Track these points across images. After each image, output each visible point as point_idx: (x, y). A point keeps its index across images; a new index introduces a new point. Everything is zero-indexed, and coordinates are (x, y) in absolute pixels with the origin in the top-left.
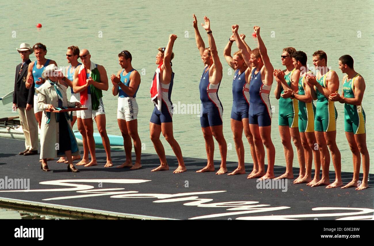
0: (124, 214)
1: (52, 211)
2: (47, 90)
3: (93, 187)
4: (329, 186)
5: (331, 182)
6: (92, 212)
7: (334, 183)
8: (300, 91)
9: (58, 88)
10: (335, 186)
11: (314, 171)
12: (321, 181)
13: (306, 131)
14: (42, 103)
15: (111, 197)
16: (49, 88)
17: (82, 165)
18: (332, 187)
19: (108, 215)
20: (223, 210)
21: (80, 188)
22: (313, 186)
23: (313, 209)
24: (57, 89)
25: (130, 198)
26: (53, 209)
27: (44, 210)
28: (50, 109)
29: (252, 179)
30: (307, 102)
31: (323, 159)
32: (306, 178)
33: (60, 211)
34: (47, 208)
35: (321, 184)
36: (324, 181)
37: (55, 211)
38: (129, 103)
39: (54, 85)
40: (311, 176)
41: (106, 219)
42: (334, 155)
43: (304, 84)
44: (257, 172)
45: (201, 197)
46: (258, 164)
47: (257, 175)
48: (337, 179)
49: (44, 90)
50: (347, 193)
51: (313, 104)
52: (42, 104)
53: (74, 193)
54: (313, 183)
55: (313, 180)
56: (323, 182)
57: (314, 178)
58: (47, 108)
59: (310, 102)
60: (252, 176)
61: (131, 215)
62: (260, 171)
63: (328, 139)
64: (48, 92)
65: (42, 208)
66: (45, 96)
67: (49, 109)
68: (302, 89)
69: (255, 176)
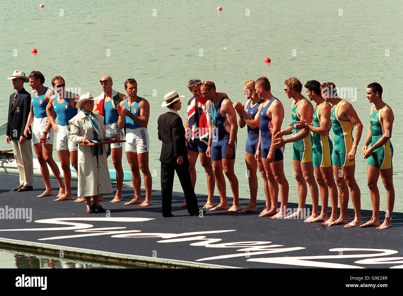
0: (126, 255)
1: (48, 252)
2: (81, 121)
3: (92, 226)
4: (347, 225)
5: (350, 221)
6: (91, 253)
7: (353, 222)
8: (315, 123)
9: (93, 118)
10: (354, 225)
11: (330, 209)
12: (338, 220)
13: (321, 166)
14: (75, 135)
15: (112, 236)
16: (83, 119)
17: (81, 202)
18: (351, 226)
19: (108, 256)
20: (233, 251)
21: (78, 227)
22: (330, 225)
23: (331, 250)
24: (92, 120)
25: (132, 238)
26: (49, 249)
27: (39, 250)
28: (85, 141)
29: (264, 217)
30: (322, 135)
31: (341, 196)
32: (322, 216)
33: (57, 251)
34: (43, 249)
35: (338, 223)
36: (342, 219)
37: (51, 252)
38: (142, 134)
39: (89, 115)
40: (327, 215)
41: (106, 260)
42: (352, 192)
43: (320, 116)
44: (270, 210)
45: (208, 236)
46: (271, 201)
47: (269, 213)
48: (357, 218)
49: (78, 121)
50: (367, 233)
51: (328, 137)
52: (74, 137)
53: (72, 232)
54: (329, 222)
55: (329, 218)
56: (341, 221)
57: (330, 216)
58: (81, 140)
59: (325, 135)
60: (264, 214)
61: (134, 256)
62: (273, 209)
63: (346, 174)
64: (82, 124)
65: (38, 249)
66: (78, 128)
67: (83, 142)
68: (317, 121)
69: (267, 214)
